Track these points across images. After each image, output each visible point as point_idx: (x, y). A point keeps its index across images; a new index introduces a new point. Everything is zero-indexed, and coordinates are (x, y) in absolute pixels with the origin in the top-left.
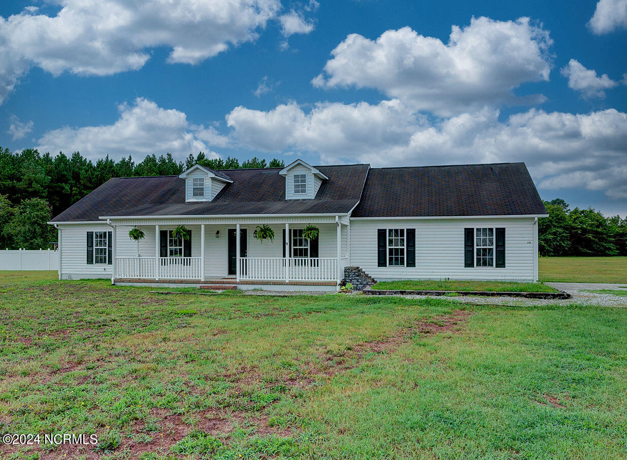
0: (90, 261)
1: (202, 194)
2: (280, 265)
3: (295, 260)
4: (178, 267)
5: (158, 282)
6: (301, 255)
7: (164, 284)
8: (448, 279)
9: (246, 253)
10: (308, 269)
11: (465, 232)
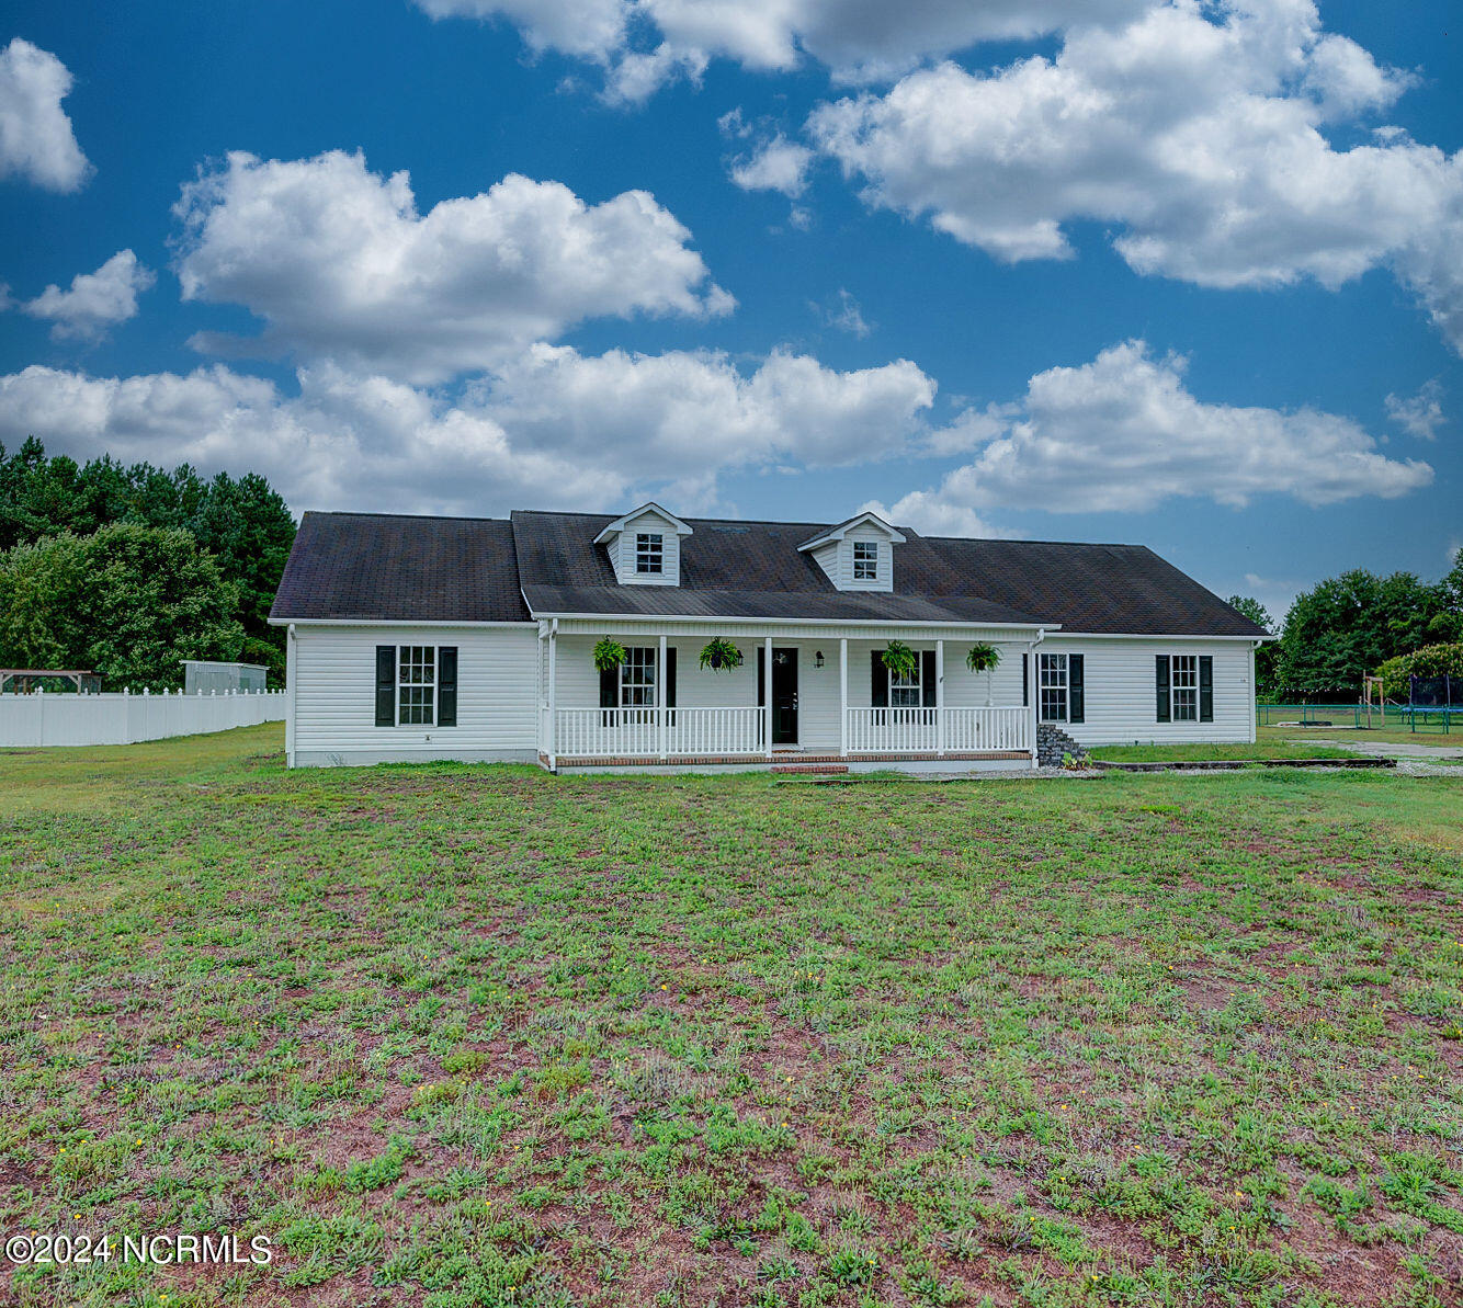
0: (384, 718)
1: (657, 569)
2: (866, 723)
3: (896, 711)
4: (646, 730)
5: (666, 763)
6: (904, 702)
7: (681, 767)
8: (1136, 742)
9: (796, 697)
10: (919, 729)
11: (1157, 661)
